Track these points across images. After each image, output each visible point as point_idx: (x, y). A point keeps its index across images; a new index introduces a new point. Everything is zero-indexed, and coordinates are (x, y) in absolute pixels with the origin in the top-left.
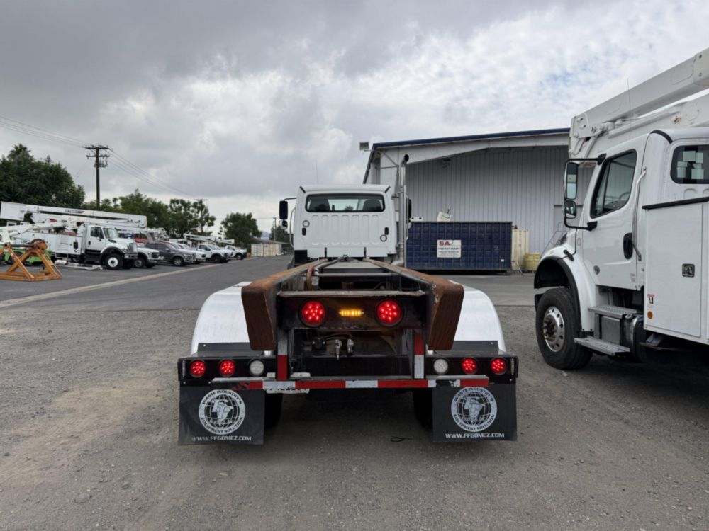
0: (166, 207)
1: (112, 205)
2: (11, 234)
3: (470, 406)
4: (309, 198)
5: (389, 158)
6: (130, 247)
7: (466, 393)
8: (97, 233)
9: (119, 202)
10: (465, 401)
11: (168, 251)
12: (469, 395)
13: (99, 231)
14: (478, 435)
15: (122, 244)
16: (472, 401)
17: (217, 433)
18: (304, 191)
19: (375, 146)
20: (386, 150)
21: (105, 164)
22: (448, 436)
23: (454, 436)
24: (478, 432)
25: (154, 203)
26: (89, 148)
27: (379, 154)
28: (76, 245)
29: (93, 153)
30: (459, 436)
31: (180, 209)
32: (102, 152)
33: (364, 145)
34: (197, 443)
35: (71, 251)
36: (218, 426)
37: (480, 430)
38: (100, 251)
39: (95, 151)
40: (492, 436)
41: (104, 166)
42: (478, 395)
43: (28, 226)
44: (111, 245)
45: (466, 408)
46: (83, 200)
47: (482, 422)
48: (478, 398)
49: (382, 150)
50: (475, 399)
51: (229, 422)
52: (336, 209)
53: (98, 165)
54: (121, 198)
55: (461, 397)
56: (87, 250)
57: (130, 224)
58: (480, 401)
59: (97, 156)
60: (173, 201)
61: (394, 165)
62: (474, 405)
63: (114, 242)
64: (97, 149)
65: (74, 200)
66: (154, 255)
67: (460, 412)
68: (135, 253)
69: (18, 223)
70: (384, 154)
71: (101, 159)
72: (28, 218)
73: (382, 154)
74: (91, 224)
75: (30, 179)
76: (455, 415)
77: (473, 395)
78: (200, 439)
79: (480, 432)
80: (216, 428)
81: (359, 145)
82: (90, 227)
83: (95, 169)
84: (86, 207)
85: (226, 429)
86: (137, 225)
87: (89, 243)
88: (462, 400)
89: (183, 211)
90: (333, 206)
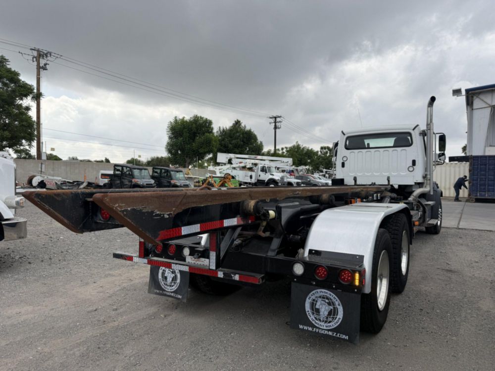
0: (318, 152)
1: (280, 152)
2: (221, 170)
3: (321, 306)
4: (348, 138)
5: (483, 100)
6: (282, 178)
7: (318, 295)
8: (264, 170)
9: (284, 150)
10: (317, 301)
11: (309, 181)
12: (320, 297)
13: (265, 169)
14: (326, 332)
15: (277, 176)
16: (322, 302)
17: (166, 290)
18: (344, 134)
19: (467, 91)
20: (480, 93)
21: (279, 126)
22: (301, 327)
23: (306, 328)
24: (326, 330)
25: (308, 150)
26: (271, 118)
27: (472, 97)
28: (251, 177)
29: (272, 120)
30: (310, 329)
31: (327, 153)
32: (278, 120)
33: (457, 92)
34: (156, 294)
35: (248, 180)
36: (167, 285)
37: (328, 328)
38: (265, 181)
39: (274, 119)
40: (338, 336)
41: (279, 128)
42: (327, 298)
43: (228, 166)
44: (271, 177)
45: (317, 307)
46: (262, 150)
47: (330, 322)
48: (327, 301)
49: (474, 94)
50: (325, 301)
51: (173, 284)
52: (371, 146)
53: (276, 128)
54: (286, 148)
55: (313, 297)
56: (258, 180)
57: (283, 164)
58: (329, 304)
59: (275, 122)
60: (322, 148)
61: (487, 106)
62: (324, 306)
63: (273, 175)
64: (275, 118)
65: (257, 150)
66: (298, 184)
67: (313, 310)
68: (285, 182)
69: (225, 164)
70: (477, 97)
71: (277, 124)
72: (230, 162)
73: (475, 97)
74: (261, 164)
75: (235, 139)
76: (308, 311)
77: (323, 298)
78: (158, 291)
79: (329, 330)
80: (166, 286)
81: (452, 92)
82: (260, 166)
83: (274, 130)
84: (263, 155)
85: (171, 288)
86: (286, 164)
87: (260, 176)
88: (314, 300)
89: (328, 154)
90: (368, 144)
